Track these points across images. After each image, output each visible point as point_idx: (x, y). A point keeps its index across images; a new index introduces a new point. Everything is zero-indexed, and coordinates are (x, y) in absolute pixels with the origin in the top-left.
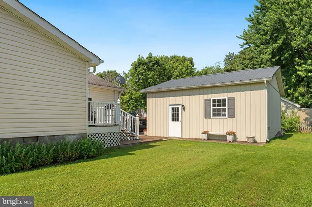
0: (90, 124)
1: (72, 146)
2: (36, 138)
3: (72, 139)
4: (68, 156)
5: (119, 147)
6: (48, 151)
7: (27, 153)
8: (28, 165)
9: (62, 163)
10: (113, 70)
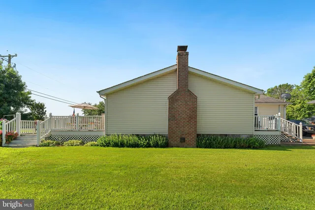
0: (256, 129)
1: (244, 141)
2: (226, 135)
3: (244, 137)
4: (241, 145)
5: (279, 145)
6: (232, 141)
7: (223, 141)
8: (223, 146)
9: (239, 148)
10: (285, 83)
